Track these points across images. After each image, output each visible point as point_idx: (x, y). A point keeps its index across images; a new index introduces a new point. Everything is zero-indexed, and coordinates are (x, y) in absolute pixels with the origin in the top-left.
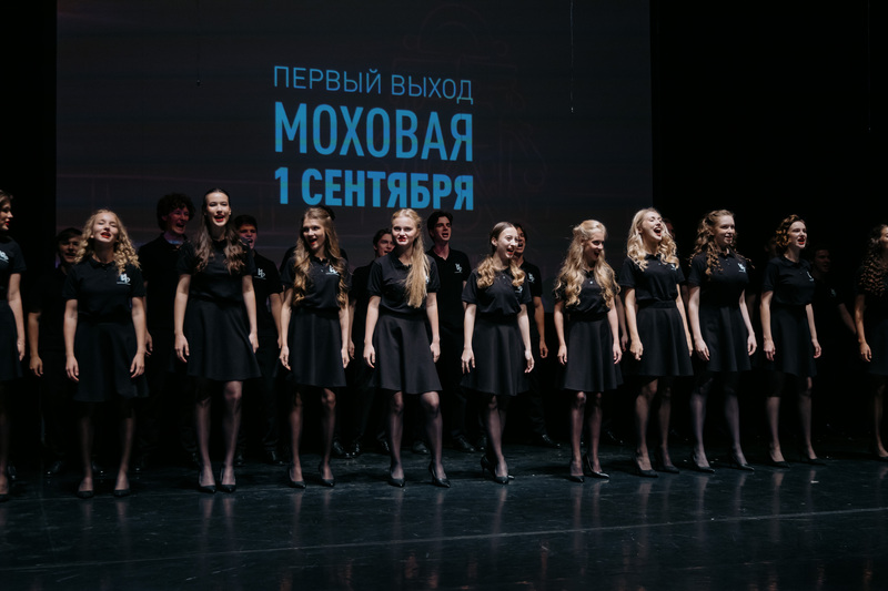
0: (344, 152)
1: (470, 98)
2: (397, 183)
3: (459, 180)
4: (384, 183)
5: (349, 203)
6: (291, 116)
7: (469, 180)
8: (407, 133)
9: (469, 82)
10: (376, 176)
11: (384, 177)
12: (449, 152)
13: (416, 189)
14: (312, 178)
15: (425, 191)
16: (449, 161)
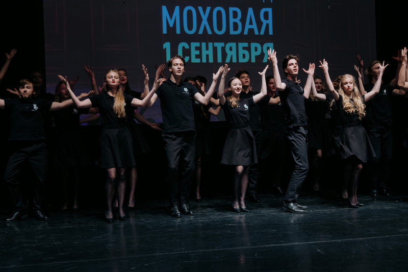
0: (201, 32)
2: (231, 49)
3: (265, 46)
4: (223, 49)
5: (204, 61)
6: (171, 13)
7: (271, 45)
8: (235, 20)
10: (219, 45)
11: (223, 46)
12: (259, 30)
13: (241, 52)
14: (184, 47)
15: (246, 52)
16: (259, 35)
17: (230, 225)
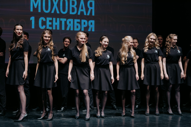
0: (53, 12)
2: (70, 22)
3: (90, 22)
4: (66, 22)
5: (54, 28)
7: (93, 22)
8: (73, 6)
10: (63, 20)
11: (66, 20)
12: (87, 13)
13: (76, 24)
14: (42, 20)
15: (79, 25)
16: (87, 16)
17: (64, 124)
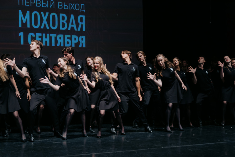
0: (42, 27)
1: (84, 10)
2: (60, 38)
3: (81, 37)
4: (56, 38)
6: (24, 15)
7: (84, 37)
8: (63, 21)
9: (84, 5)
10: (54, 36)
11: (56, 36)
12: (77, 28)
13: (66, 40)
14: (32, 36)
15: (69, 41)
16: (77, 31)
17: (56, 142)
